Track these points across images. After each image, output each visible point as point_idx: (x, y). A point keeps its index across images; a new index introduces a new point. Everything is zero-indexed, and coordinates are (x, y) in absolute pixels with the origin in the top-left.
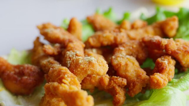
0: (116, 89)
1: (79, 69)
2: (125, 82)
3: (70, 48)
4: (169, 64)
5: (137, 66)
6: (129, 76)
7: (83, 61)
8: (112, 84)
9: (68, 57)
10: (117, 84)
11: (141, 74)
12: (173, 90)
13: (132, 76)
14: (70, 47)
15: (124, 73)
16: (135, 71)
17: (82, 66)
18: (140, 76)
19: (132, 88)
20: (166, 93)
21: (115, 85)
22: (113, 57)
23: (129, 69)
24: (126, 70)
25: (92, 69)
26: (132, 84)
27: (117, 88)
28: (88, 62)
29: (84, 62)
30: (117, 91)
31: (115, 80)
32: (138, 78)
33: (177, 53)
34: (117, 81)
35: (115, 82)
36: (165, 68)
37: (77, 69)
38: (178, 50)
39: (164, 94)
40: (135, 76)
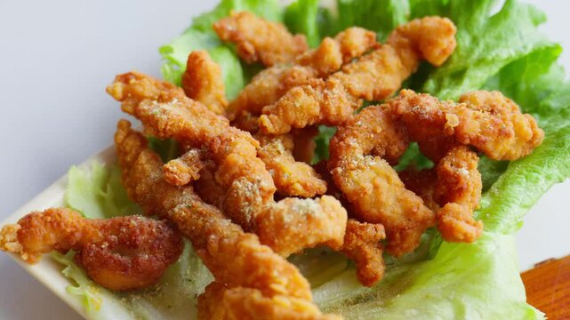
0: (366, 253)
1: (287, 238)
2: (381, 232)
3: (236, 170)
4: (469, 171)
5: (398, 186)
6: (390, 217)
7: (292, 216)
8: (354, 242)
9: (243, 198)
10: (365, 240)
11: (416, 210)
12: (494, 241)
13: (394, 216)
14: (235, 164)
15: (374, 211)
16: (399, 201)
17: (294, 229)
18: (414, 213)
19: (399, 242)
20: (481, 251)
21: (360, 243)
22: (340, 170)
23: (384, 198)
24: (378, 203)
25: (317, 231)
26: (398, 235)
27: (367, 248)
28: (305, 217)
29: (295, 218)
30: (369, 256)
31: (359, 233)
32: (409, 220)
33: (484, 142)
34: (366, 234)
35: (360, 237)
36: (465, 187)
37: (283, 237)
38: (483, 133)
39: (477, 255)
40: (402, 215)
